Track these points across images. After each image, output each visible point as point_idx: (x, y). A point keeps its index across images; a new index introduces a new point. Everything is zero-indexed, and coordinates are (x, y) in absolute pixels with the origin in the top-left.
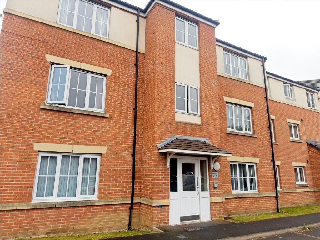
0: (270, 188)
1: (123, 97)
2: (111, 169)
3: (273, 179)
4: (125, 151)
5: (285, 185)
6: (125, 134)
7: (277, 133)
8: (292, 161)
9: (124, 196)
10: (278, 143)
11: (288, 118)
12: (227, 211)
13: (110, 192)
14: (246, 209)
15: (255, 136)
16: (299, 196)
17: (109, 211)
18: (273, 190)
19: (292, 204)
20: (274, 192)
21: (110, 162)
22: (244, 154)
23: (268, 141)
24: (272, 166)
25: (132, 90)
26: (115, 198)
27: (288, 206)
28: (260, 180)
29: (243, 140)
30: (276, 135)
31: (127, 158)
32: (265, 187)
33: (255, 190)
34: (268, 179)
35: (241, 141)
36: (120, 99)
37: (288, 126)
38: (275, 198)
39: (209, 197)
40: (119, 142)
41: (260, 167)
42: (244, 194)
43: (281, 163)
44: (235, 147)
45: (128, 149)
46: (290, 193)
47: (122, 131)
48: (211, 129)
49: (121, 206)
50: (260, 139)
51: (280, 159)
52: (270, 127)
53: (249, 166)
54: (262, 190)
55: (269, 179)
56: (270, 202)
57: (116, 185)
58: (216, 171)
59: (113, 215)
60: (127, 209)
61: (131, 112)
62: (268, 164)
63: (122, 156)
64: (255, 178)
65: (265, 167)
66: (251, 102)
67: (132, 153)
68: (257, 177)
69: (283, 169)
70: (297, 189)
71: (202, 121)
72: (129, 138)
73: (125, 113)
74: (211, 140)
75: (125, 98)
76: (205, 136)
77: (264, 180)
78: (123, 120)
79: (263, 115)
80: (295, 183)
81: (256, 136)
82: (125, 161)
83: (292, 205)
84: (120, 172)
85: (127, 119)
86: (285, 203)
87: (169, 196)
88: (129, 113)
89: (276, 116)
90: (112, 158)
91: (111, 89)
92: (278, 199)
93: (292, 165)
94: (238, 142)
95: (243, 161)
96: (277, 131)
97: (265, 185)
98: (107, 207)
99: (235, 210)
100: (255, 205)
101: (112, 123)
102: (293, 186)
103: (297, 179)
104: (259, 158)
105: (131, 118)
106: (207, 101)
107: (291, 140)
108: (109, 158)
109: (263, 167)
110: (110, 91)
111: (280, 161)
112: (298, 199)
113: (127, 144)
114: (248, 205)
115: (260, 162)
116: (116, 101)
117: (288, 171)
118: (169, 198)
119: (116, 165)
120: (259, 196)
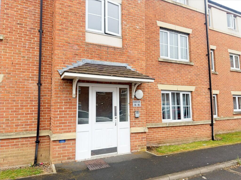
0: (205, 116)
1: (24, 16)
2: (10, 100)
3: (209, 107)
4: (28, 80)
5: (222, 113)
6: (27, 60)
7: (218, 63)
8: (231, 90)
9: (28, 129)
10: (217, 73)
11: (230, 49)
12: (156, 140)
13: (10, 125)
14: (178, 138)
15: (191, 64)
16: (236, 123)
17: (9, 146)
18: (208, 118)
19: (229, 130)
20: (210, 120)
21: (8, 92)
22: (177, 83)
23: (205, 69)
24: (209, 94)
25: (37, 8)
26: (16, 131)
27: (224, 132)
28: (195, 109)
29: (177, 68)
30: (216, 65)
31: (31, 88)
32: (199, 115)
33: (189, 119)
34: (203, 107)
35: (175, 69)
36: (19, 19)
37: (229, 57)
38: (210, 125)
39: (129, 127)
40: (20, 69)
41: (196, 96)
42: (176, 123)
43: (220, 92)
44: (168, 75)
45: (32, 78)
46: (227, 120)
47: (24, 57)
48: (134, 53)
49: (24, 140)
50: (197, 67)
51: (219, 88)
52: (208, 55)
53: (184, 95)
54: (196, 119)
55: (205, 107)
56: (204, 130)
57: (17, 117)
58: (138, 99)
59: (14, 150)
60: (33, 143)
61: (35, 34)
62: (204, 92)
63: (24, 85)
64: (190, 107)
65: (201, 96)
66: (189, 28)
67: (37, 82)
68: (192, 105)
69: (222, 97)
70: (234, 116)
71: (123, 44)
72: (34, 65)
73: (27, 35)
74: (134, 66)
75: (26, 18)
76: (126, 62)
77: (199, 109)
78: (24, 44)
79: (201, 43)
80: (233, 111)
81: (193, 64)
82: (29, 91)
83: (229, 132)
84: (22, 103)
85: (30, 43)
86: (222, 130)
87: (75, 128)
88: (33, 36)
89: (218, 46)
90: (10, 87)
91: (7, 6)
92: (214, 126)
93: (231, 94)
94: (171, 70)
95: (177, 90)
96: (218, 61)
97: (200, 113)
98: (5, 142)
99: (166, 139)
100: (188, 133)
101: (8, 47)
102: (231, 113)
103: (235, 107)
104: (194, 87)
105: (36, 41)
106: (129, 19)
107: (231, 70)
108: (6, 87)
109: (199, 95)
110: (6, 9)
111: (219, 90)
112: (235, 126)
113: (31, 72)
114: (181, 134)
115: (196, 90)
116: (14, 21)
117: (227, 100)
118: (75, 131)
119: (16, 96)
120: (193, 124)
